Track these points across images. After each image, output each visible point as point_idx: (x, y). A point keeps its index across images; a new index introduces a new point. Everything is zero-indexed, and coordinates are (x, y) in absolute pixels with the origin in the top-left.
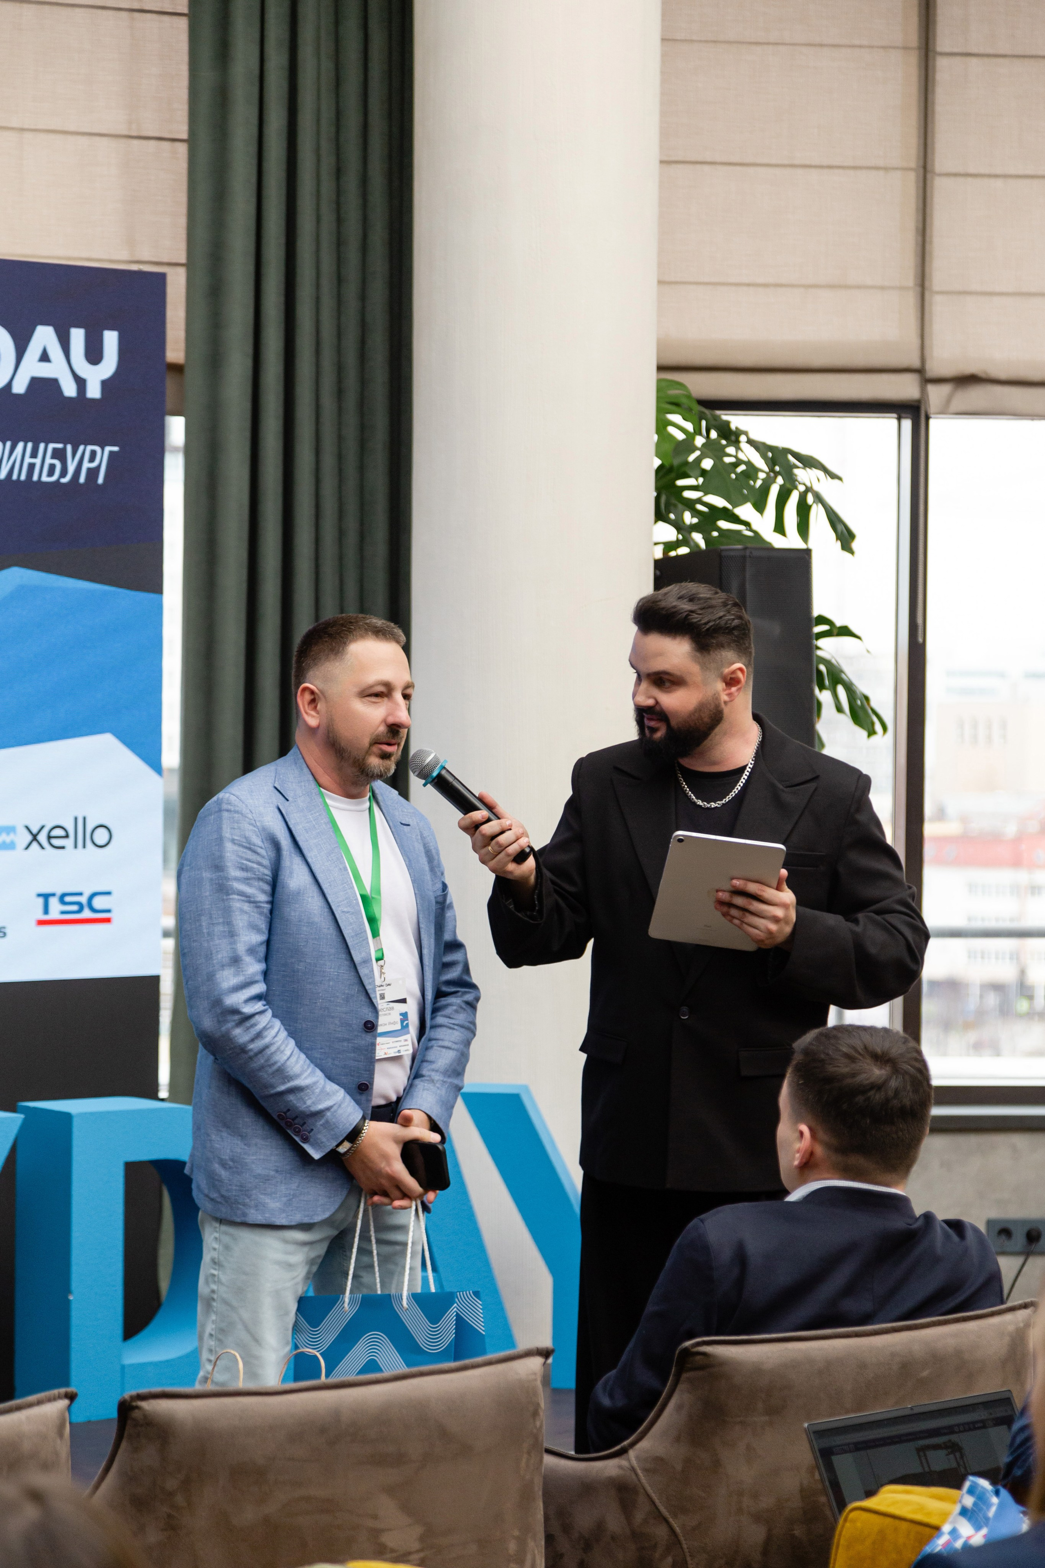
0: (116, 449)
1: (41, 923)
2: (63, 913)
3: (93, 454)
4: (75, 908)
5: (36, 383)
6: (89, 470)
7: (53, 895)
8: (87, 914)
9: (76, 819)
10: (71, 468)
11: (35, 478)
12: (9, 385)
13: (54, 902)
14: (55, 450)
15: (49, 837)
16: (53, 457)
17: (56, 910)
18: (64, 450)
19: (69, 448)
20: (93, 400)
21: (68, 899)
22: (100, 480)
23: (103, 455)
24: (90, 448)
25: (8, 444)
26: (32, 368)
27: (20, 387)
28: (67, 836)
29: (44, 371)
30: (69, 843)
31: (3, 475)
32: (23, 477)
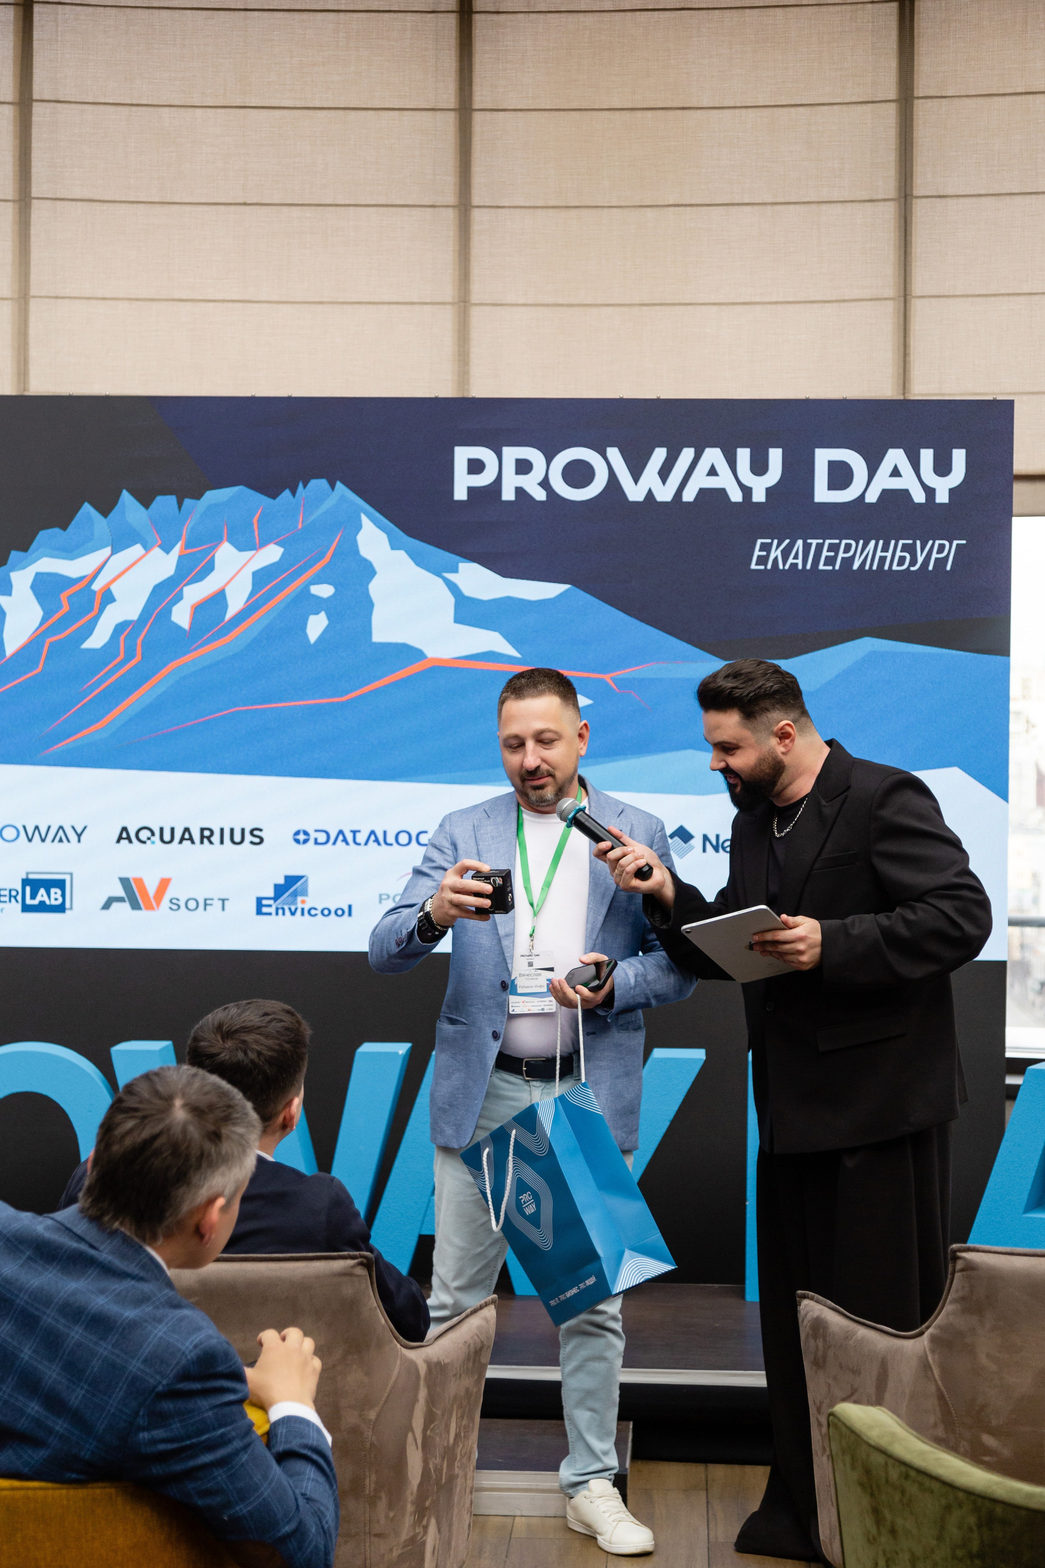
0: (964, 542)
3: (941, 548)
5: (886, 494)
6: (936, 559)
10: (920, 559)
11: (886, 567)
12: (863, 496)
14: (903, 545)
16: (902, 551)
18: (914, 544)
19: (918, 543)
20: (942, 505)
22: (948, 568)
23: (951, 548)
24: (937, 542)
25: (861, 542)
26: (883, 481)
27: (872, 497)
29: (895, 484)
31: (856, 566)
32: (875, 567)
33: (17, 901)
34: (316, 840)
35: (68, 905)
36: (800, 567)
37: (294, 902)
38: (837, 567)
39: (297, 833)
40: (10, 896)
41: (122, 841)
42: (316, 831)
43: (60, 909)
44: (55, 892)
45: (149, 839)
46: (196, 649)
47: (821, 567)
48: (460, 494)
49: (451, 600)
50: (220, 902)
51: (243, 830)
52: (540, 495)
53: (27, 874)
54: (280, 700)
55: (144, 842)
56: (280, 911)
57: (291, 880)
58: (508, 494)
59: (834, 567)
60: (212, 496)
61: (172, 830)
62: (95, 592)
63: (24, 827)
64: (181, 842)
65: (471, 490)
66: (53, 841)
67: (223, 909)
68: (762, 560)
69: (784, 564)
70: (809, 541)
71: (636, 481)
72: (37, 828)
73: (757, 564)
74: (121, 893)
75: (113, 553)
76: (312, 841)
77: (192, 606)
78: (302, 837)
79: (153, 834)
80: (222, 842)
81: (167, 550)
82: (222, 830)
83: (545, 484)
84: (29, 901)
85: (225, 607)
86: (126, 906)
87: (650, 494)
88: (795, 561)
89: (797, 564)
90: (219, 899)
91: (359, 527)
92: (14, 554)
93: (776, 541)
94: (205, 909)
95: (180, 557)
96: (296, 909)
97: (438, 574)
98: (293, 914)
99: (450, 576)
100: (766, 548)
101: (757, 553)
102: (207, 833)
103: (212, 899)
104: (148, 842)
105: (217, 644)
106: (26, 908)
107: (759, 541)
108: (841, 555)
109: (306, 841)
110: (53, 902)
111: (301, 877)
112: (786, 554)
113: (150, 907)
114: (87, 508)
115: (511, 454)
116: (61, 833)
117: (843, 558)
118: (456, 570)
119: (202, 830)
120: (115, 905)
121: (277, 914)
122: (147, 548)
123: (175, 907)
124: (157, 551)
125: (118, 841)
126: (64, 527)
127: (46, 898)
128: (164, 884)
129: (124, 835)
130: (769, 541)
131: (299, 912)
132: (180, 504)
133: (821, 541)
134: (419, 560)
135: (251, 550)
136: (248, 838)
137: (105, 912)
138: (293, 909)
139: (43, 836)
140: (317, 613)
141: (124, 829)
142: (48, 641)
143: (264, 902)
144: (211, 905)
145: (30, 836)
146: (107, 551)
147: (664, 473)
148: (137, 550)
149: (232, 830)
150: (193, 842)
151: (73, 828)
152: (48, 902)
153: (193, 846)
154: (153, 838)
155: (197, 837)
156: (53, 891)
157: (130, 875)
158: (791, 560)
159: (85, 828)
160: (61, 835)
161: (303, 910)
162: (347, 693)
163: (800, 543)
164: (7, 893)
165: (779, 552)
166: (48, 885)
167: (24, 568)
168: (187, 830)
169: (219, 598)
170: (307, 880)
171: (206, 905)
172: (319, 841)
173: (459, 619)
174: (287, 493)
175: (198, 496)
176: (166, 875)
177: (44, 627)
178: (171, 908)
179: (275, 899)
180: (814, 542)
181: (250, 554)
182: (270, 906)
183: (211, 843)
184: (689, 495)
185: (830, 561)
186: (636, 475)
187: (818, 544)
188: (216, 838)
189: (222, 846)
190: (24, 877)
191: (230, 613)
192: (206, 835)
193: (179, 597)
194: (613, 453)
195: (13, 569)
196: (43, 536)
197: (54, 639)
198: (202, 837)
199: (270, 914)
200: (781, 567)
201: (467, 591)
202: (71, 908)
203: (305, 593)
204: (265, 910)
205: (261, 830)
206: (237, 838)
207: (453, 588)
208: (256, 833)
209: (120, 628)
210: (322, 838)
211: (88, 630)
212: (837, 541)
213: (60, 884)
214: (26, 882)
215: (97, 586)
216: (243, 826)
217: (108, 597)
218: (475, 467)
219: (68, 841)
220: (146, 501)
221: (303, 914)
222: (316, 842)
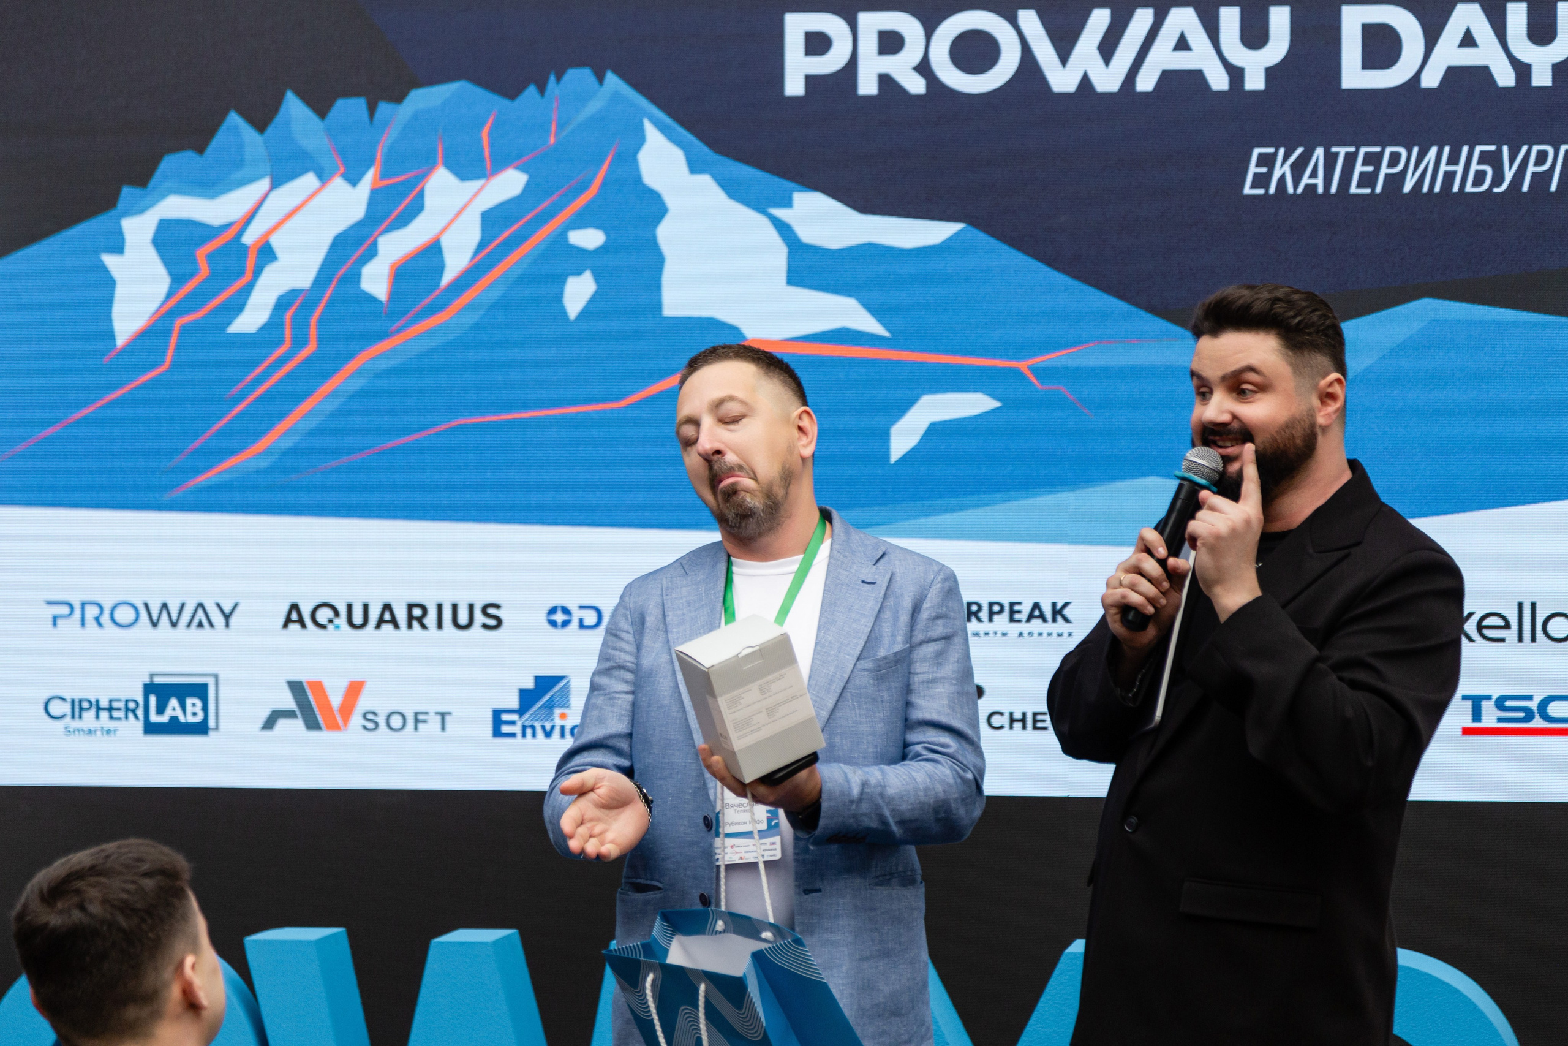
1: (1467, 731)
2: (1500, 720)
3: (1542, 157)
4: (1521, 715)
5: (1453, 74)
6: (1534, 175)
7: (1489, 698)
8: (1538, 723)
9: (1520, 605)
10: (1509, 175)
11: (1456, 189)
12: (1417, 76)
13: (1488, 708)
14: (1482, 153)
15: (1480, 627)
16: (1479, 163)
17: (1490, 716)
18: (1499, 152)
19: (1505, 149)
20: (1541, 90)
21: (1508, 703)
22: (1553, 187)
23: (1556, 156)
24: (1535, 148)
25: (1416, 150)
26: (1449, 56)
27: (1431, 79)
28: (1507, 626)
29: (1467, 58)
30: (1511, 634)
31: (1408, 187)
32: (1437, 189)
33: (137, 717)
34: (581, 620)
35: (212, 723)
36: (1320, 190)
37: (549, 717)
38: (1378, 189)
39: (553, 611)
40: (127, 709)
41: (292, 626)
42: (582, 607)
43: (201, 729)
44: (193, 704)
45: (331, 621)
46: (398, 331)
47: (1354, 189)
48: (794, 86)
49: (780, 251)
50: (439, 718)
51: (471, 607)
52: (916, 85)
53: (152, 675)
54: (526, 407)
55: (323, 627)
56: (529, 731)
57: (545, 684)
58: (867, 86)
59: (1373, 189)
60: (422, 99)
61: (366, 607)
62: (246, 248)
63: (146, 605)
64: (378, 626)
65: (811, 81)
66: (189, 625)
67: (443, 728)
68: (1261, 181)
69: (1296, 185)
70: (1334, 149)
71: (1064, 59)
72: (165, 606)
73: (1253, 187)
74: (289, 703)
75: (275, 185)
76: (575, 623)
77: (392, 266)
78: (559, 617)
79: (337, 614)
80: (440, 625)
81: (353, 180)
82: (440, 607)
83: (924, 68)
84: (154, 718)
85: (439, 267)
86: (298, 724)
87: (1085, 81)
88: (1312, 181)
89: (1315, 186)
90: (437, 713)
91: (641, 140)
92: (127, 192)
93: (1282, 151)
94: (416, 728)
95: (374, 192)
96: (553, 727)
97: (763, 211)
98: (548, 734)
99: (779, 213)
100: (1267, 161)
101: (1253, 169)
102: (417, 612)
103: (426, 713)
104: (330, 627)
105: (432, 322)
106: (151, 728)
107: (1256, 152)
108: (1384, 170)
109: (566, 623)
110: (191, 719)
111: (557, 680)
112: (1298, 170)
113: (334, 726)
114: (234, 118)
115: (871, 23)
116: (200, 614)
117: (1387, 175)
118: (788, 204)
119: (410, 607)
120: (282, 723)
121: (524, 735)
122: (324, 179)
123: (370, 725)
124: (338, 184)
125: (285, 625)
126: (200, 149)
127: (179, 713)
128: (355, 689)
129: (294, 616)
130: (1271, 150)
131: (557, 732)
132: (372, 110)
133: (1352, 149)
134: (734, 190)
135: (478, 177)
136: (480, 619)
137: (267, 733)
138: (548, 726)
139: (174, 617)
140: (578, 273)
141: (295, 607)
142: (179, 323)
143: (505, 717)
144: (424, 721)
145: (155, 617)
146: (265, 183)
147: (1107, 48)
148: (308, 181)
149: (455, 607)
150: (397, 626)
151: (218, 605)
152: (182, 719)
153: (397, 632)
154: (337, 621)
155: (402, 617)
156: (189, 701)
157: (303, 675)
158: (1306, 180)
159: (236, 605)
160: (201, 617)
161: (563, 728)
162: (625, 395)
163: (1319, 152)
164: (121, 705)
165: (1287, 168)
166: (183, 692)
167: (141, 211)
168: (387, 607)
169: (432, 251)
170: (568, 682)
171: (417, 721)
172: (587, 622)
173: (795, 279)
174: (531, 90)
175: (398, 98)
176: (357, 678)
177: (173, 301)
178: (365, 727)
179: (521, 712)
180: (1342, 151)
181: (476, 184)
182: (513, 723)
183: (424, 626)
184: (1146, 82)
185: (1367, 180)
186: (1064, 50)
187: (1347, 154)
188: (431, 620)
189: (440, 632)
190: (147, 680)
191: (449, 274)
192: (416, 615)
193: (372, 252)
194: (1028, 19)
195: (127, 213)
196: (171, 164)
197: (187, 319)
198: (410, 618)
199: (513, 735)
200: (1290, 190)
201: (808, 235)
202: (217, 728)
203: (560, 243)
204: (505, 729)
205: (497, 607)
206: (463, 619)
207: (785, 230)
208: (491, 611)
209: (284, 302)
210: (590, 618)
211: (237, 305)
212: (1378, 149)
213: (200, 691)
214: (150, 688)
215: (250, 237)
216: (471, 601)
217: (266, 253)
218: (817, 43)
219: (211, 625)
220: (321, 108)
221: (563, 735)
222: (582, 625)
